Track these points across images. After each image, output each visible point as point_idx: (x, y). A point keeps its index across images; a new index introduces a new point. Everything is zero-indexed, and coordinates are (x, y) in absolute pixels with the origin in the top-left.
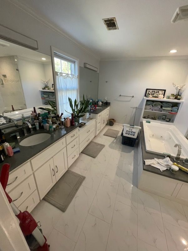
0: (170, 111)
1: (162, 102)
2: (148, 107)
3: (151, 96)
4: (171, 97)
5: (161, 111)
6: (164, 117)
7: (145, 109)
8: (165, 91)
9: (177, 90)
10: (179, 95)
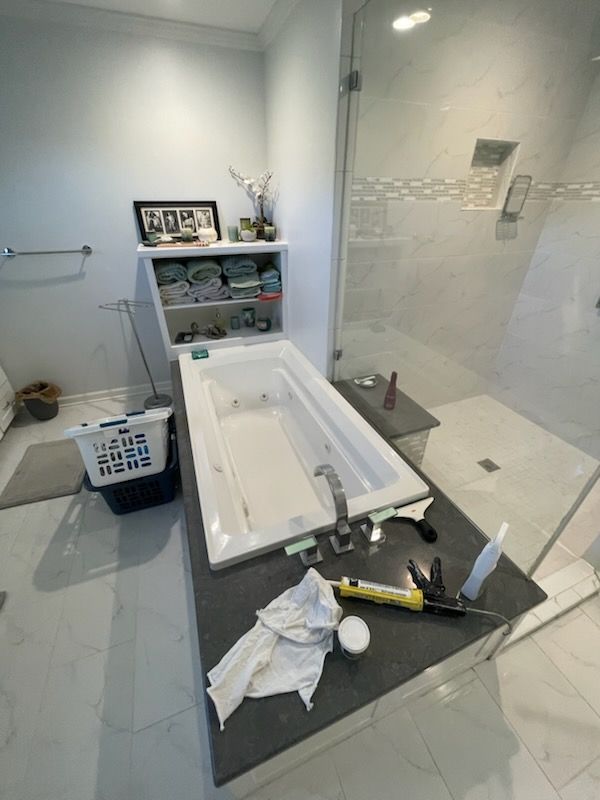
0: (259, 292)
1: (219, 259)
2: (174, 290)
3: (166, 237)
4: (245, 233)
5: (230, 298)
6: (248, 315)
7: (165, 303)
8: (213, 205)
9: (254, 200)
10: (265, 220)
